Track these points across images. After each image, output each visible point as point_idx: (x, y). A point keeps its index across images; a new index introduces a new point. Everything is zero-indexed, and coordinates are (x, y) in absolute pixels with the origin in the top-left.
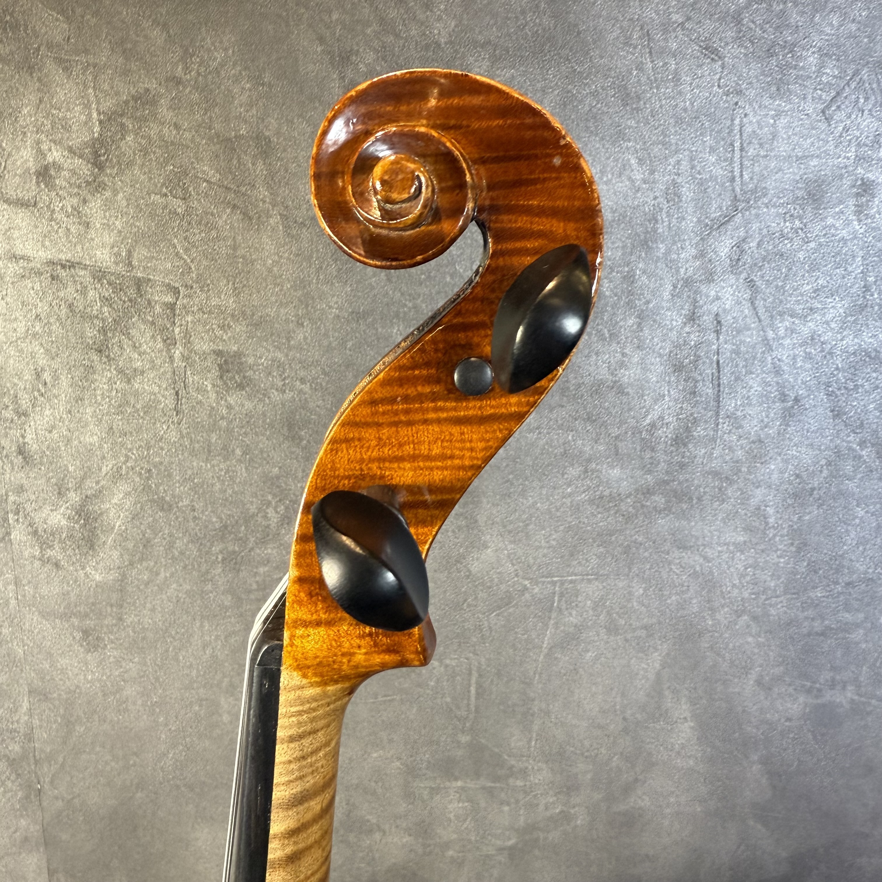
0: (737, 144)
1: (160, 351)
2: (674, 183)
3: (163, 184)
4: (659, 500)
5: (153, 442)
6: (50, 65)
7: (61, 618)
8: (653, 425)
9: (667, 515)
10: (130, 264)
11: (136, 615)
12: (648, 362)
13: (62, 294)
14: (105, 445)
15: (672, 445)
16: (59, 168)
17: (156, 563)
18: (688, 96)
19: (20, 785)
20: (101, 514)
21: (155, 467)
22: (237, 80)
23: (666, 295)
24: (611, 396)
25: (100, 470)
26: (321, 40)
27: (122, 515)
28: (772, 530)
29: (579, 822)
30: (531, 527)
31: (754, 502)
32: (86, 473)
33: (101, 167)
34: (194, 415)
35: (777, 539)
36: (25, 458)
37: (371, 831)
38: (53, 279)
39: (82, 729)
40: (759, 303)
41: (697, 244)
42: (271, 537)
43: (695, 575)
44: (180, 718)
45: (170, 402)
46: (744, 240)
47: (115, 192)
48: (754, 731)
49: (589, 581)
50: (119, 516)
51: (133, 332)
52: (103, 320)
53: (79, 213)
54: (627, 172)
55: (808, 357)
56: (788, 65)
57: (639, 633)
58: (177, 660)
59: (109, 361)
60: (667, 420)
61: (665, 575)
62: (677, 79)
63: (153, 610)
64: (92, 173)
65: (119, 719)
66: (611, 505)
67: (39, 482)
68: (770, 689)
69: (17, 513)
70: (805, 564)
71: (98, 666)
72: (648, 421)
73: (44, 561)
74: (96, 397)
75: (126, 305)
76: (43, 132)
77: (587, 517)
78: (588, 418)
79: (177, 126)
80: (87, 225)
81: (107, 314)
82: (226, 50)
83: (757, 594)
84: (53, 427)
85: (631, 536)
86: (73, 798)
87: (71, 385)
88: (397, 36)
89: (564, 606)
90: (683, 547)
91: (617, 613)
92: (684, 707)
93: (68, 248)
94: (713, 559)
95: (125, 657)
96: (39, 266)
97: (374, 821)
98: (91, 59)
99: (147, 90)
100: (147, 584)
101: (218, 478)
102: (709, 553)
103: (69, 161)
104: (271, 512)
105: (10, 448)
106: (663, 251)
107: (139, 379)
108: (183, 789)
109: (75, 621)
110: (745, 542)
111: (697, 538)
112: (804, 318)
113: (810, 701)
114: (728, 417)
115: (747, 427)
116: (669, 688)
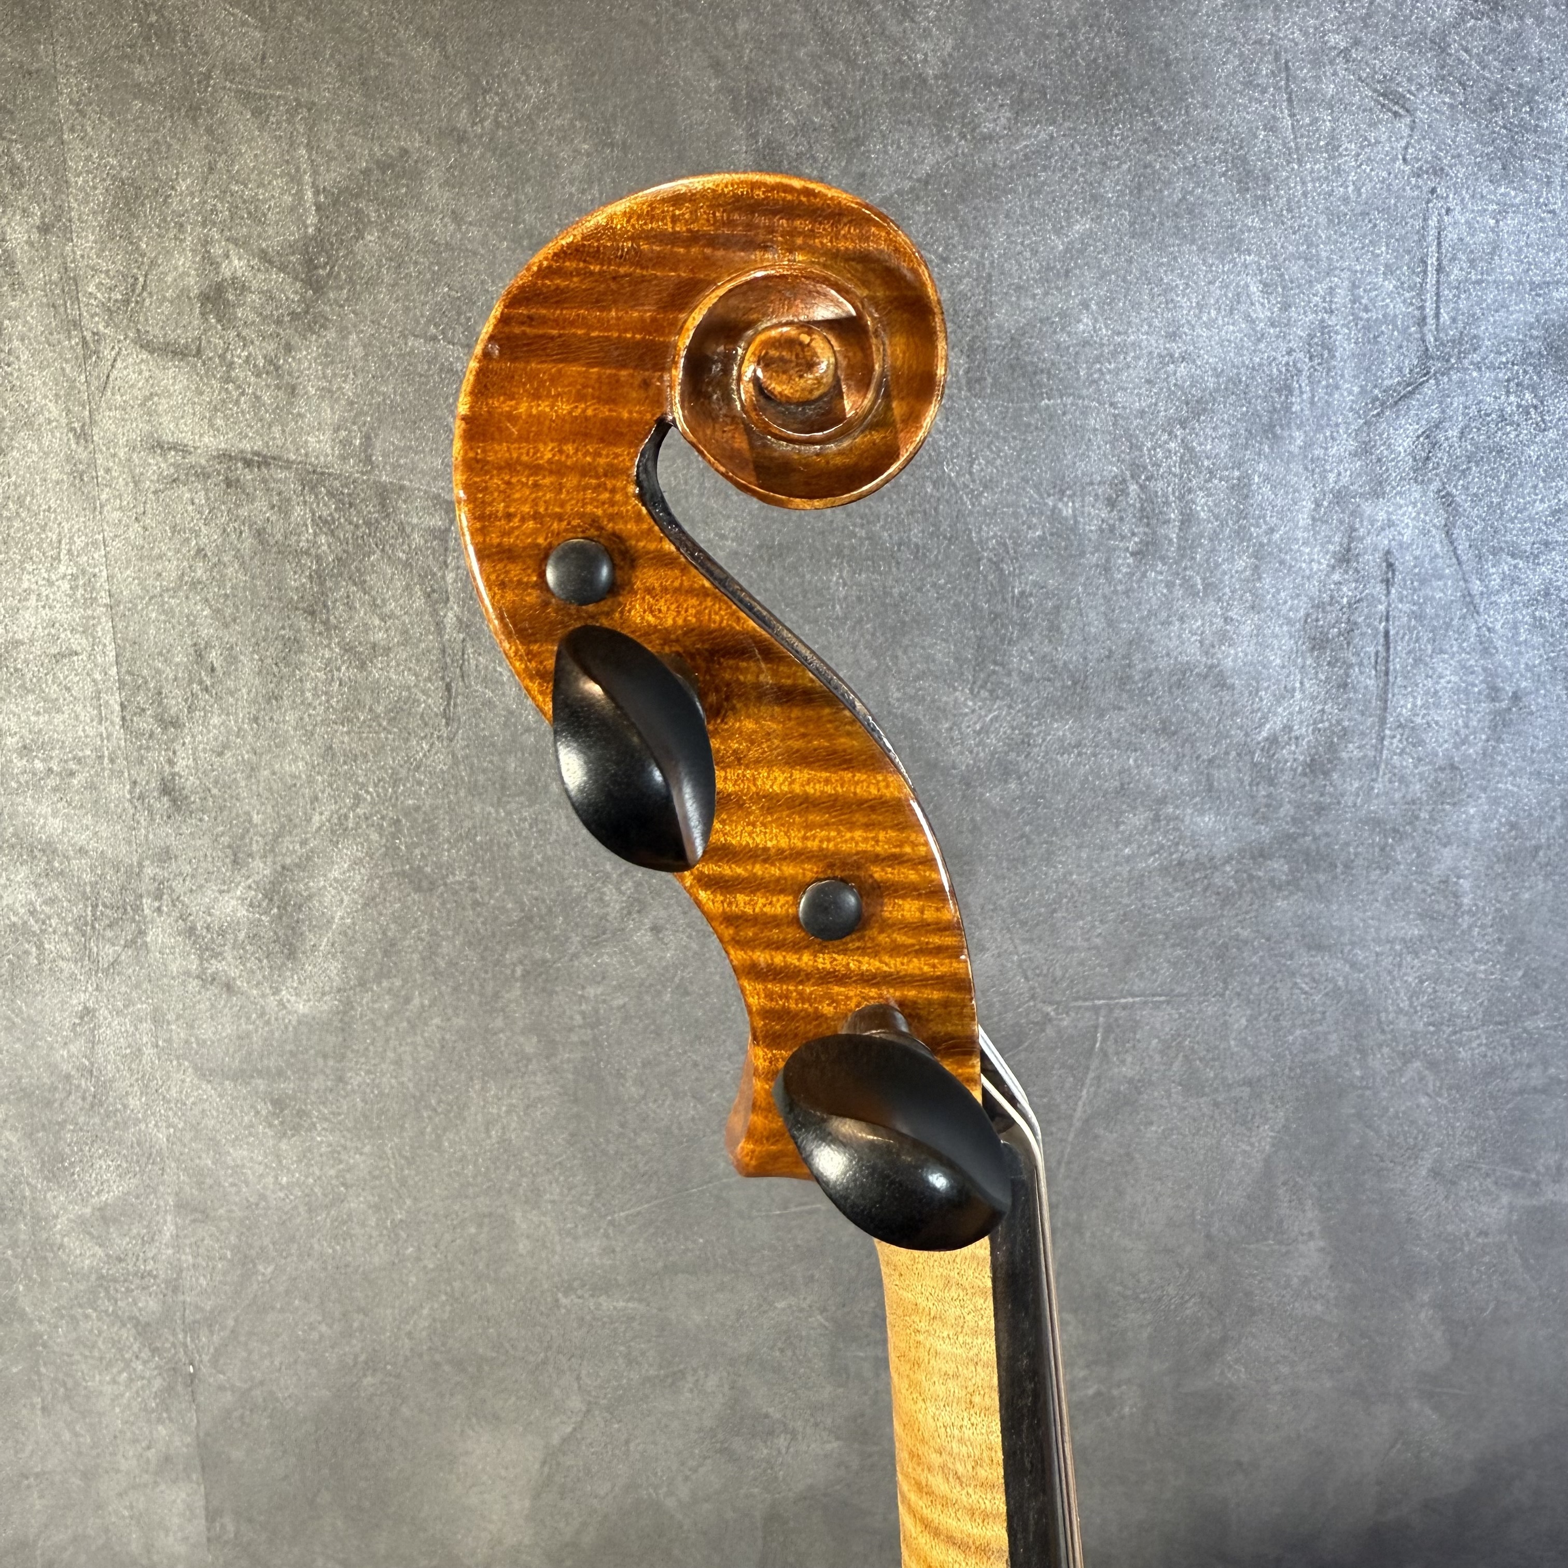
0: (1432, 261)
1: (420, 613)
2: (1323, 326)
3: (429, 322)
4: (1279, 867)
5: (403, 773)
6: (229, 105)
7: (234, 1079)
8: (1273, 740)
9: (1291, 893)
10: (368, 460)
11: (368, 1072)
12: (1268, 632)
13: (243, 512)
14: (319, 778)
15: (1304, 774)
16: (244, 289)
17: (405, 981)
18: (1352, 177)
19: (158, 1367)
20: (310, 897)
21: (407, 814)
22: (565, 137)
23: (1303, 519)
24: (1203, 691)
25: (309, 820)
26: (717, 66)
27: (346, 899)
28: (1466, 917)
29: (1127, 1410)
30: (1059, 915)
31: (1438, 870)
32: (283, 826)
33: (317, 286)
34: (477, 725)
35: (1476, 930)
36: (174, 801)
37: (771, 1433)
38: (229, 485)
39: (270, 1269)
40: (1460, 533)
41: (1358, 431)
42: (608, 935)
43: (1335, 994)
44: (442, 1248)
45: (433, 702)
46: (1437, 427)
47: (344, 334)
48: (1425, 1253)
49: (1157, 1006)
50: (342, 901)
51: (371, 579)
52: (319, 559)
53: (277, 368)
54: (1243, 307)
55: (1538, 624)
56: (1524, 127)
57: (1236, 1092)
58: (439, 1149)
59: (328, 630)
60: (1298, 730)
61: (1284, 994)
62: (1333, 147)
63: (398, 1062)
64: (303, 299)
65: (334, 1251)
66: (1197, 876)
67: (199, 842)
68: (1453, 1183)
69: (158, 897)
70: (1520, 973)
71: (300, 1161)
72: (1264, 734)
73: (207, 980)
74: (303, 692)
75: (359, 533)
76: (214, 224)
77: (1156, 898)
78: (1164, 729)
79: (457, 217)
80: (292, 390)
81: (325, 548)
82: (547, 82)
83: (1437, 1025)
84: (226, 746)
85: (1230, 929)
86: (250, 1389)
87: (260, 672)
88: (851, 63)
89: (1111, 1048)
90: (1317, 946)
91: (1201, 1060)
92: (1310, 1215)
93: (257, 432)
94: (1367, 966)
95: (348, 1144)
96: (203, 462)
97: (778, 1416)
98: (305, 95)
99: (405, 152)
100: (388, 1018)
101: (519, 834)
102: (1360, 954)
103: (261, 276)
104: (609, 892)
105: (148, 783)
106: (1299, 442)
107: (380, 662)
108: (447, 1368)
109: (261, 1084)
110: (1422, 937)
111: (1341, 932)
112: (1533, 558)
113: (1522, 1201)
114: (1400, 726)
115: (1431, 745)
116: (1284, 1184)
